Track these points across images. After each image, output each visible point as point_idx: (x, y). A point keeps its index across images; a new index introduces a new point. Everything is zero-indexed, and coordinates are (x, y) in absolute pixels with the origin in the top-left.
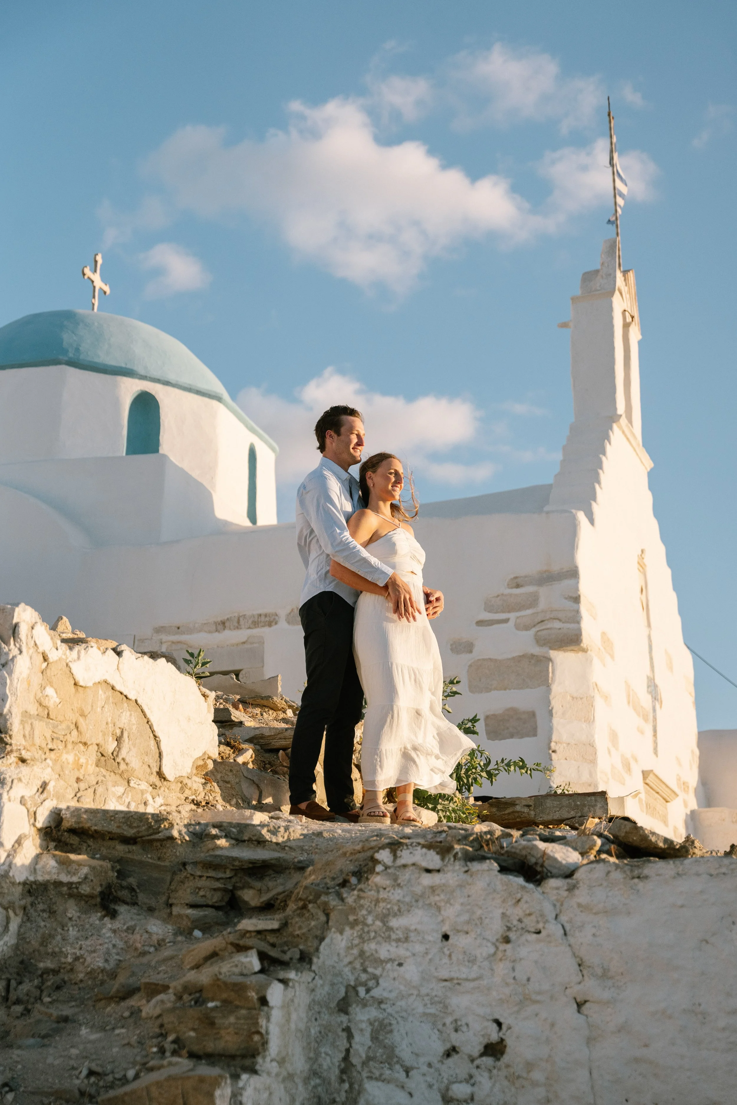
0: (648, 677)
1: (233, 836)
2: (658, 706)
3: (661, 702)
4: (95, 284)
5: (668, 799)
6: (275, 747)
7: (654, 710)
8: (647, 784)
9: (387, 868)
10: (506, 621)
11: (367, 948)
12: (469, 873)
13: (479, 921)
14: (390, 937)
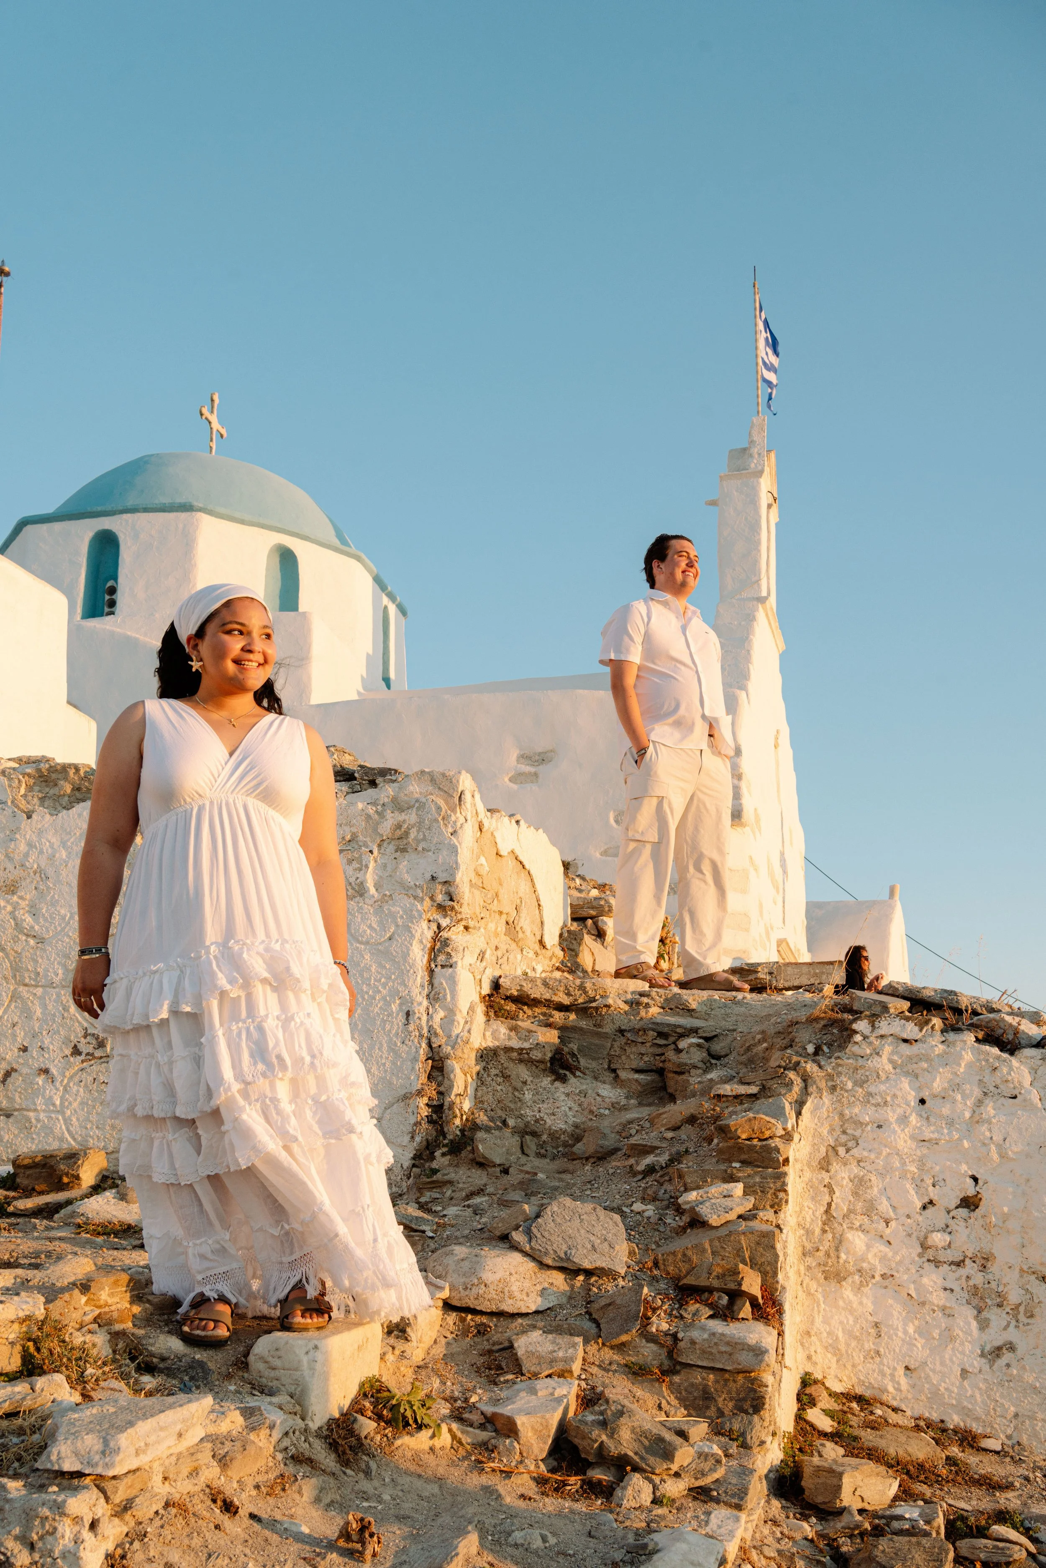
4: (213, 425)
6: (582, 916)
9: (865, 1037)
11: (847, 1112)
12: (946, 1043)
13: (957, 1087)
14: (869, 1102)
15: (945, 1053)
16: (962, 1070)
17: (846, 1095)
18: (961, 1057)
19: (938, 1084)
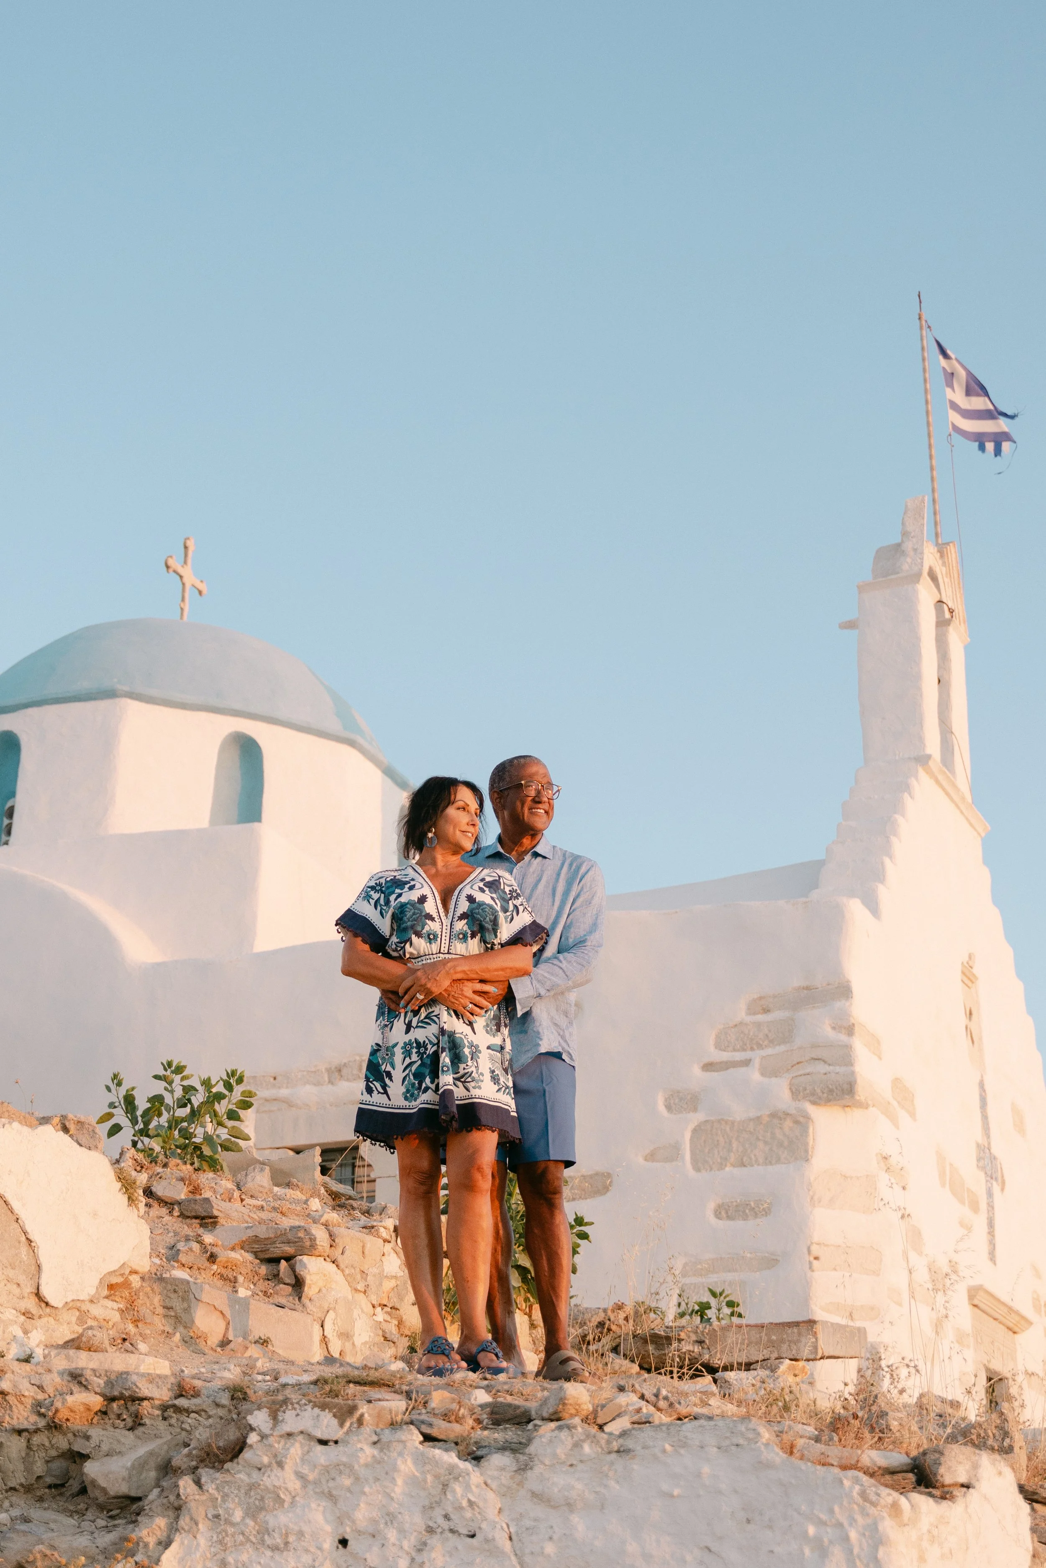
0: (978, 1145)
1: (98, 1390)
2: (996, 1188)
3: (1003, 1183)
4: (185, 580)
5: (1016, 1329)
6: (274, 1256)
7: (990, 1194)
8: (975, 1306)
9: (263, 1437)
11: (230, 1559)
12: (378, 1445)
13: (391, 1518)
14: (263, 1541)
15: (378, 1462)
16: (398, 1490)
17: (231, 1530)
18: (395, 1469)
19: (363, 1514)
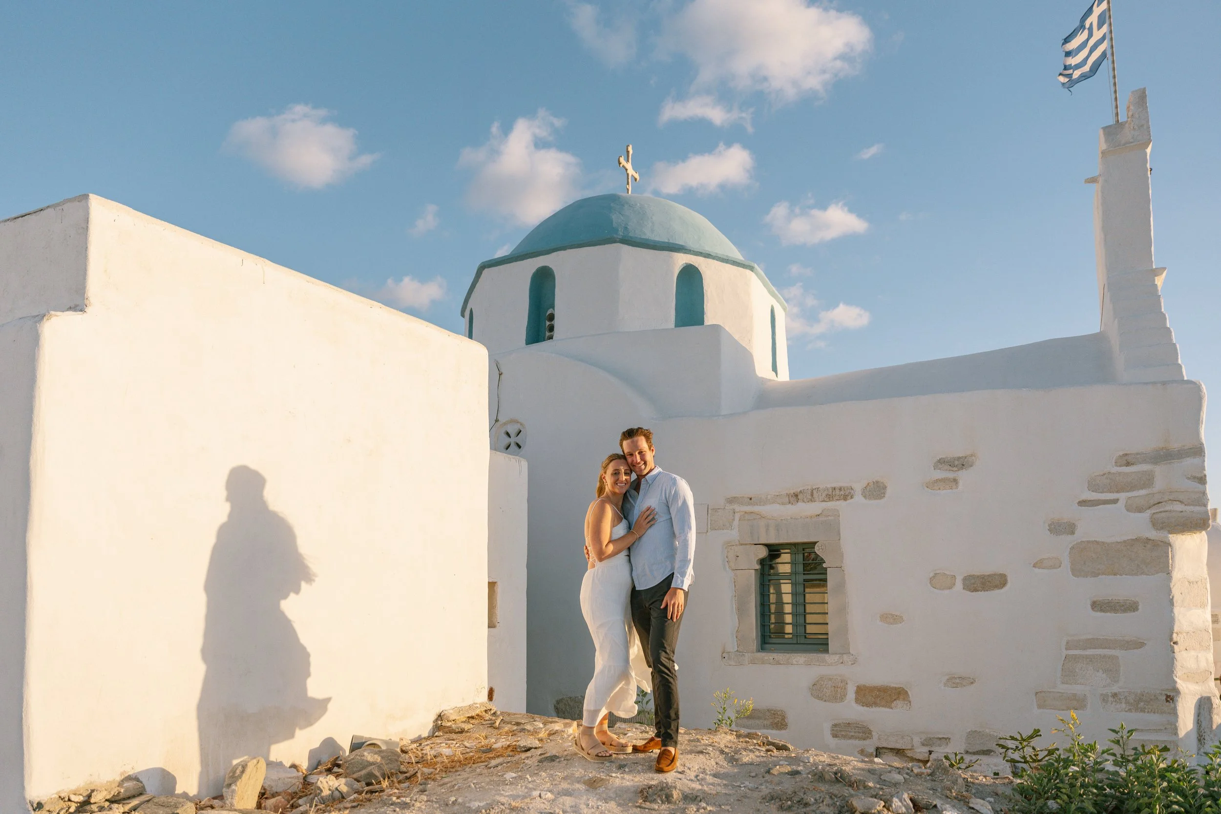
4: (628, 171)
10: (1115, 501)
